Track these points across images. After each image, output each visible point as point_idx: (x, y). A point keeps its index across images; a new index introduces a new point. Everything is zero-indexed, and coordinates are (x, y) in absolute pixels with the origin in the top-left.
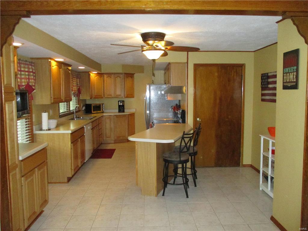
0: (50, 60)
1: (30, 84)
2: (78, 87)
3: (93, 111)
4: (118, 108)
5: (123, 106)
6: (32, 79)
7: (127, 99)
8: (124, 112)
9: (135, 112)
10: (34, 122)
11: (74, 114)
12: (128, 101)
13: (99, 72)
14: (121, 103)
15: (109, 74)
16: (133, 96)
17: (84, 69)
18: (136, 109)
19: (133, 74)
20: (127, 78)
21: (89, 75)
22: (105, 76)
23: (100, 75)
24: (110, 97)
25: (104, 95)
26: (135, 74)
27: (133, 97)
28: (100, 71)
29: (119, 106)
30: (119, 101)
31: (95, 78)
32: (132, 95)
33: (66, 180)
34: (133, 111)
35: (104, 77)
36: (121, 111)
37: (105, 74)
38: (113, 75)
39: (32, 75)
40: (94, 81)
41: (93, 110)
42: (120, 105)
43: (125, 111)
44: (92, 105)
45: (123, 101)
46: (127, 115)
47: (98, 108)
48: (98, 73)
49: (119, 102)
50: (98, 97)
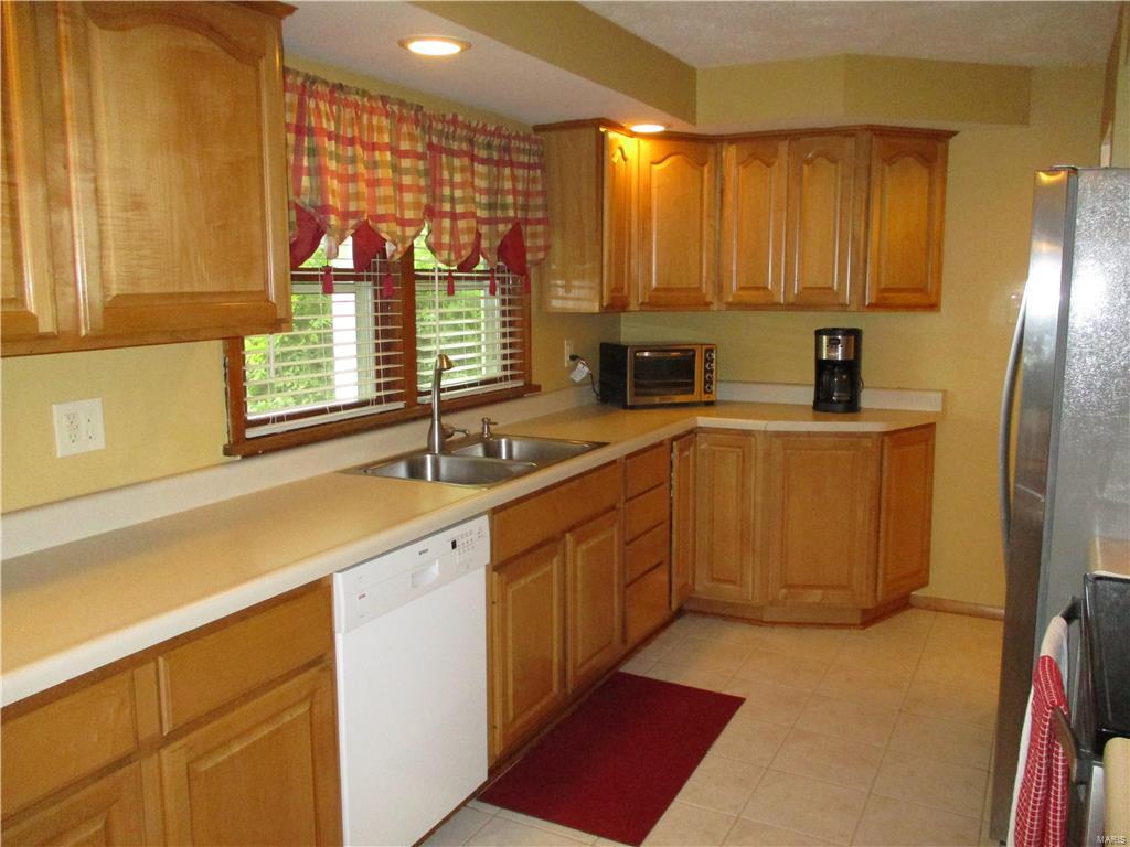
2: (502, 228)
3: (637, 392)
4: (812, 381)
5: (851, 367)
7: (882, 317)
8: (851, 407)
9: (943, 414)
11: (426, 424)
12: (886, 337)
13: (681, 126)
14: (833, 344)
15: (759, 144)
16: (933, 299)
18: (945, 392)
19: (944, 137)
20: (889, 161)
21: (601, 144)
22: (730, 155)
23: (691, 146)
24: (757, 302)
25: (719, 287)
26: (954, 133)
27: (933, 307)
28: (684, 117)
29: (822, 367)
30: (819, 333)
31: (657, 167)
32: (921, 290)
34: (922, 405)
35: (719, 162)
36: (828, 399)
37: (734, 139)
38: (783, 147)
40: (648, 188)
41: (636, 386)
42: (832, 363)
43: (863, 406)
44: (630, 351)
45: (854, 335)
46: (866, 435)
47: (675, 373)
49: (825, 339)
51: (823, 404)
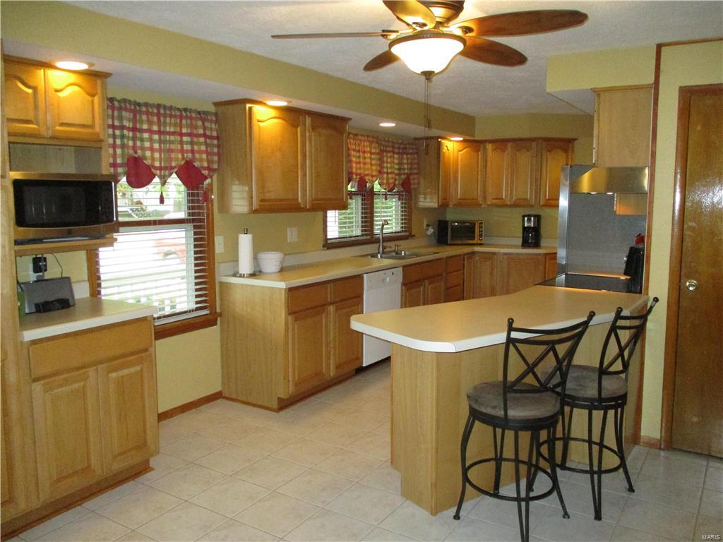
0: (248, 106)
1: (197, 164)
2: (403, 177)
3: (452, 239)
4: (521, 235)
5: (537, 230)
6: (200, 152)
10: (221, 254)
11: (378, 245)
13: (468, 138)
14: (529, 220)
15: (501, 143)
17: (392, 127)
19: (573, 141)
20: (549, 151)
21: (439, 144)
22: (489, 147)
23: (474, 144)
24: (499, 204)
25: (485, 198)
26: (576, 139)
29: (525, 230)
30: (524, 216)
31: (460, 153)
33: (275, 404)
35: (485, 149)
36: (528, 242)
38: (509, 145)
39: (202, 143)
40: (457, 161)
41: (452, 237)
42: (529, 228)
43: (542, 244)
44: (449, 223)
45: (537, 217)
47: (467, 232)
48: (464, 141)
49: (526, 219)
50: (464, 204)
51: (525, 244)
